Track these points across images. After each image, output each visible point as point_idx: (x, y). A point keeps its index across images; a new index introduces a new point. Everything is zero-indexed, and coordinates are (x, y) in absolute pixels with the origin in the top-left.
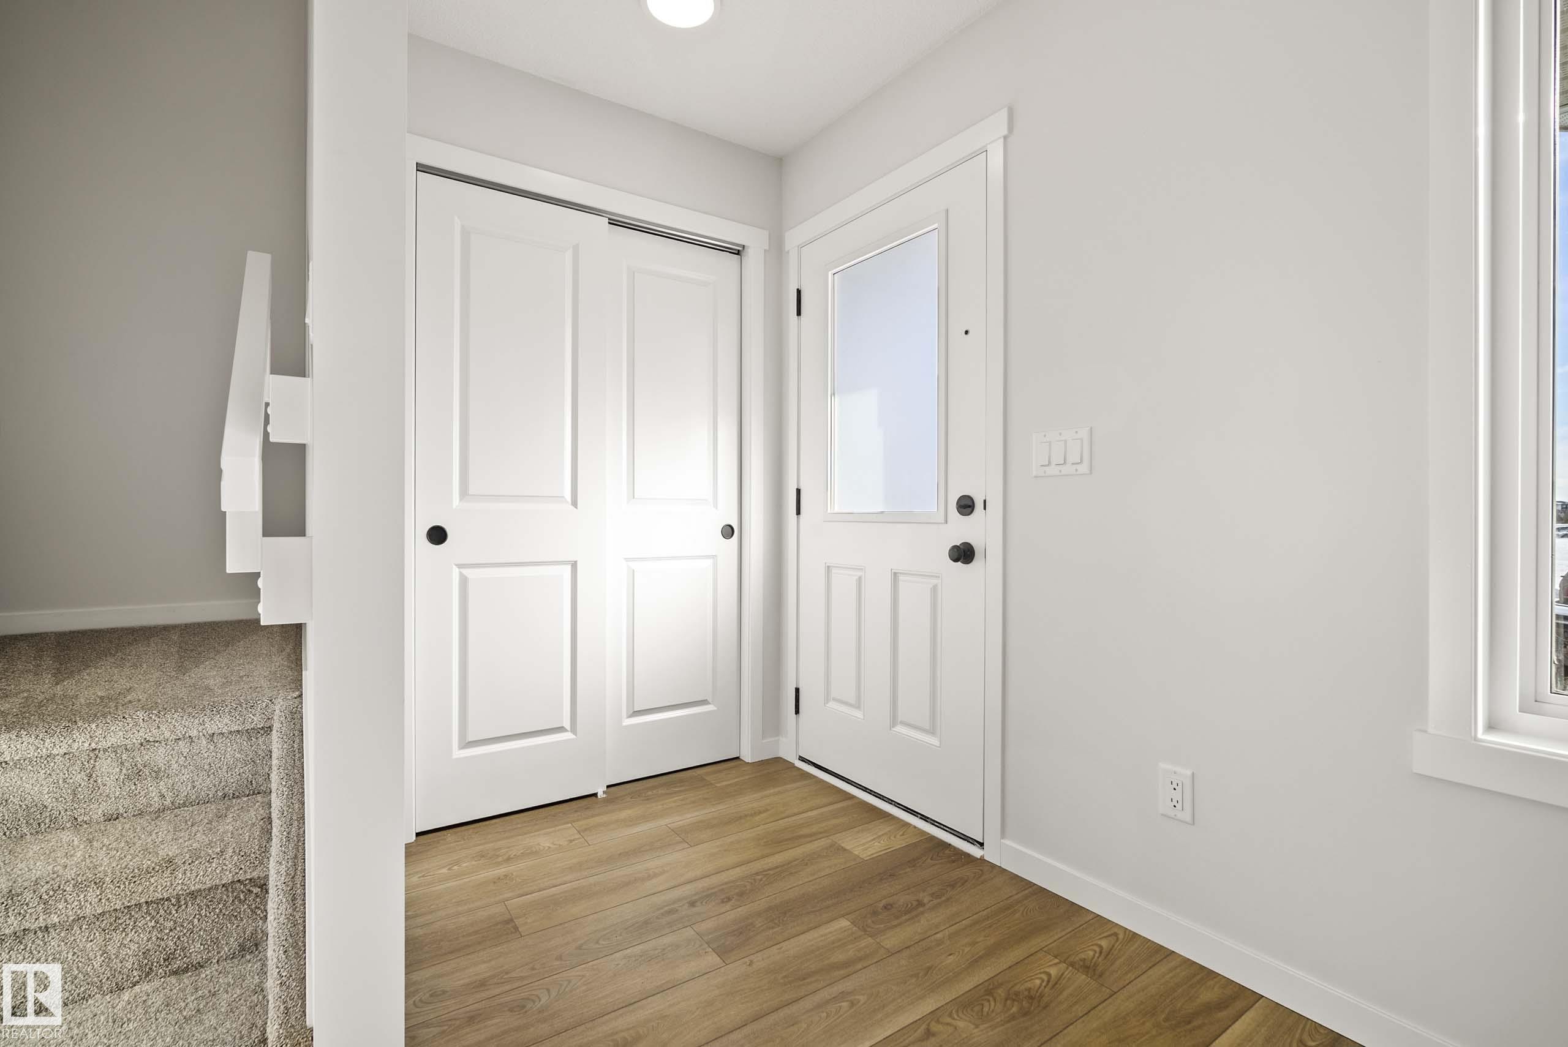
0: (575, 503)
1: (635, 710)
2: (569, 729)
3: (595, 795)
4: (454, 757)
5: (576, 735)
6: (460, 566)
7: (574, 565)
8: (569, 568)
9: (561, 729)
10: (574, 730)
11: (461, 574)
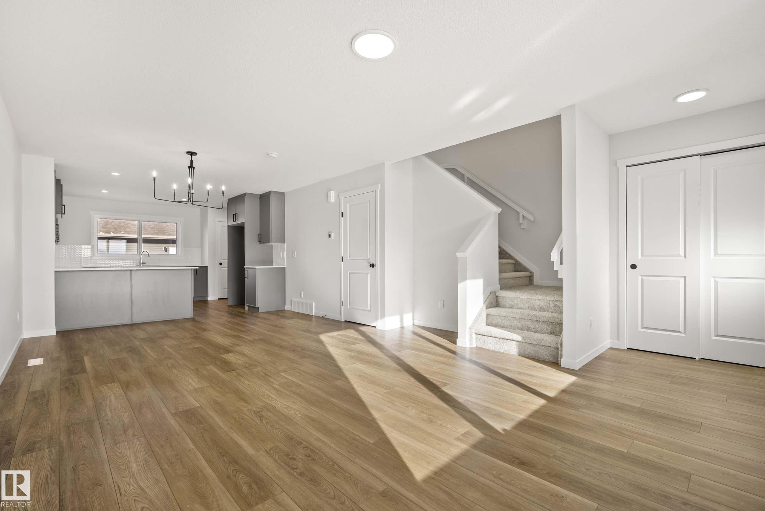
0: (685, 257)
1: (718, 334)
2: (683, 332)
3: (695, 359)
4: (639, 330)
5: (686, 335)
6: (641, 276)
7: (685, 278)
8: (683, 279)
9: (679, 332)
10: (685, 333)
11: (642, 278)
